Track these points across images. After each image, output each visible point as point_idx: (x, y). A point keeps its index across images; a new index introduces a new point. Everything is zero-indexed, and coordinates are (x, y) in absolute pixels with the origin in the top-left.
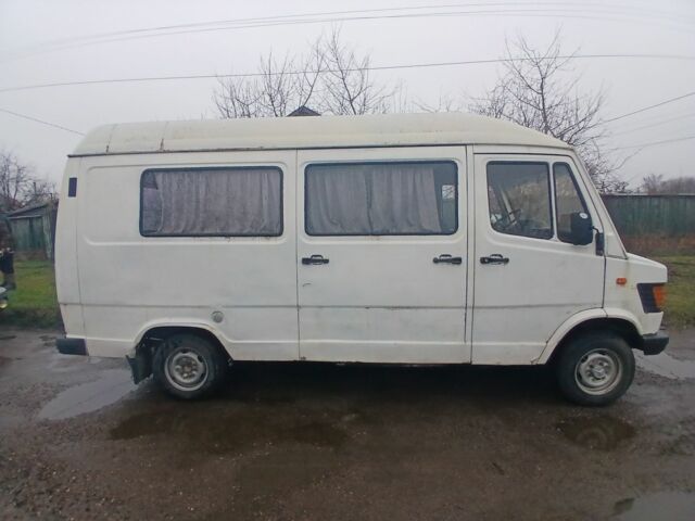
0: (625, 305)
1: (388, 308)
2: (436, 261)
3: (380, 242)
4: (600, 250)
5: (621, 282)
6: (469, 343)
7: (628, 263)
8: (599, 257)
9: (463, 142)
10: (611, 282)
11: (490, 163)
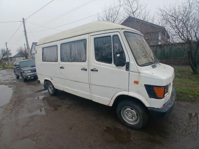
0: (139, 92)
1: (75, 81)
2: (82, 69)
3: (72, 64)
4: (127, 69)
5: (136, 82)
6: (91, 94)
7: (139, 75)
8: (127, 71)
9: (88, 33)
10: (132, 82)
11: (95, 38)
